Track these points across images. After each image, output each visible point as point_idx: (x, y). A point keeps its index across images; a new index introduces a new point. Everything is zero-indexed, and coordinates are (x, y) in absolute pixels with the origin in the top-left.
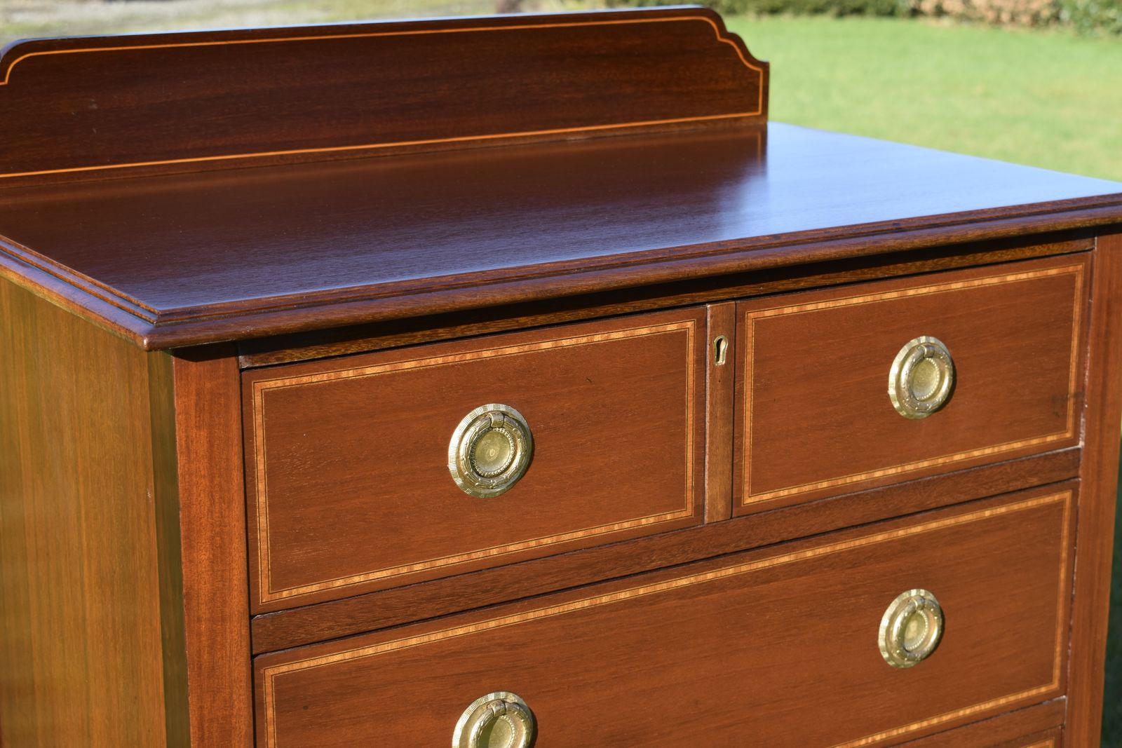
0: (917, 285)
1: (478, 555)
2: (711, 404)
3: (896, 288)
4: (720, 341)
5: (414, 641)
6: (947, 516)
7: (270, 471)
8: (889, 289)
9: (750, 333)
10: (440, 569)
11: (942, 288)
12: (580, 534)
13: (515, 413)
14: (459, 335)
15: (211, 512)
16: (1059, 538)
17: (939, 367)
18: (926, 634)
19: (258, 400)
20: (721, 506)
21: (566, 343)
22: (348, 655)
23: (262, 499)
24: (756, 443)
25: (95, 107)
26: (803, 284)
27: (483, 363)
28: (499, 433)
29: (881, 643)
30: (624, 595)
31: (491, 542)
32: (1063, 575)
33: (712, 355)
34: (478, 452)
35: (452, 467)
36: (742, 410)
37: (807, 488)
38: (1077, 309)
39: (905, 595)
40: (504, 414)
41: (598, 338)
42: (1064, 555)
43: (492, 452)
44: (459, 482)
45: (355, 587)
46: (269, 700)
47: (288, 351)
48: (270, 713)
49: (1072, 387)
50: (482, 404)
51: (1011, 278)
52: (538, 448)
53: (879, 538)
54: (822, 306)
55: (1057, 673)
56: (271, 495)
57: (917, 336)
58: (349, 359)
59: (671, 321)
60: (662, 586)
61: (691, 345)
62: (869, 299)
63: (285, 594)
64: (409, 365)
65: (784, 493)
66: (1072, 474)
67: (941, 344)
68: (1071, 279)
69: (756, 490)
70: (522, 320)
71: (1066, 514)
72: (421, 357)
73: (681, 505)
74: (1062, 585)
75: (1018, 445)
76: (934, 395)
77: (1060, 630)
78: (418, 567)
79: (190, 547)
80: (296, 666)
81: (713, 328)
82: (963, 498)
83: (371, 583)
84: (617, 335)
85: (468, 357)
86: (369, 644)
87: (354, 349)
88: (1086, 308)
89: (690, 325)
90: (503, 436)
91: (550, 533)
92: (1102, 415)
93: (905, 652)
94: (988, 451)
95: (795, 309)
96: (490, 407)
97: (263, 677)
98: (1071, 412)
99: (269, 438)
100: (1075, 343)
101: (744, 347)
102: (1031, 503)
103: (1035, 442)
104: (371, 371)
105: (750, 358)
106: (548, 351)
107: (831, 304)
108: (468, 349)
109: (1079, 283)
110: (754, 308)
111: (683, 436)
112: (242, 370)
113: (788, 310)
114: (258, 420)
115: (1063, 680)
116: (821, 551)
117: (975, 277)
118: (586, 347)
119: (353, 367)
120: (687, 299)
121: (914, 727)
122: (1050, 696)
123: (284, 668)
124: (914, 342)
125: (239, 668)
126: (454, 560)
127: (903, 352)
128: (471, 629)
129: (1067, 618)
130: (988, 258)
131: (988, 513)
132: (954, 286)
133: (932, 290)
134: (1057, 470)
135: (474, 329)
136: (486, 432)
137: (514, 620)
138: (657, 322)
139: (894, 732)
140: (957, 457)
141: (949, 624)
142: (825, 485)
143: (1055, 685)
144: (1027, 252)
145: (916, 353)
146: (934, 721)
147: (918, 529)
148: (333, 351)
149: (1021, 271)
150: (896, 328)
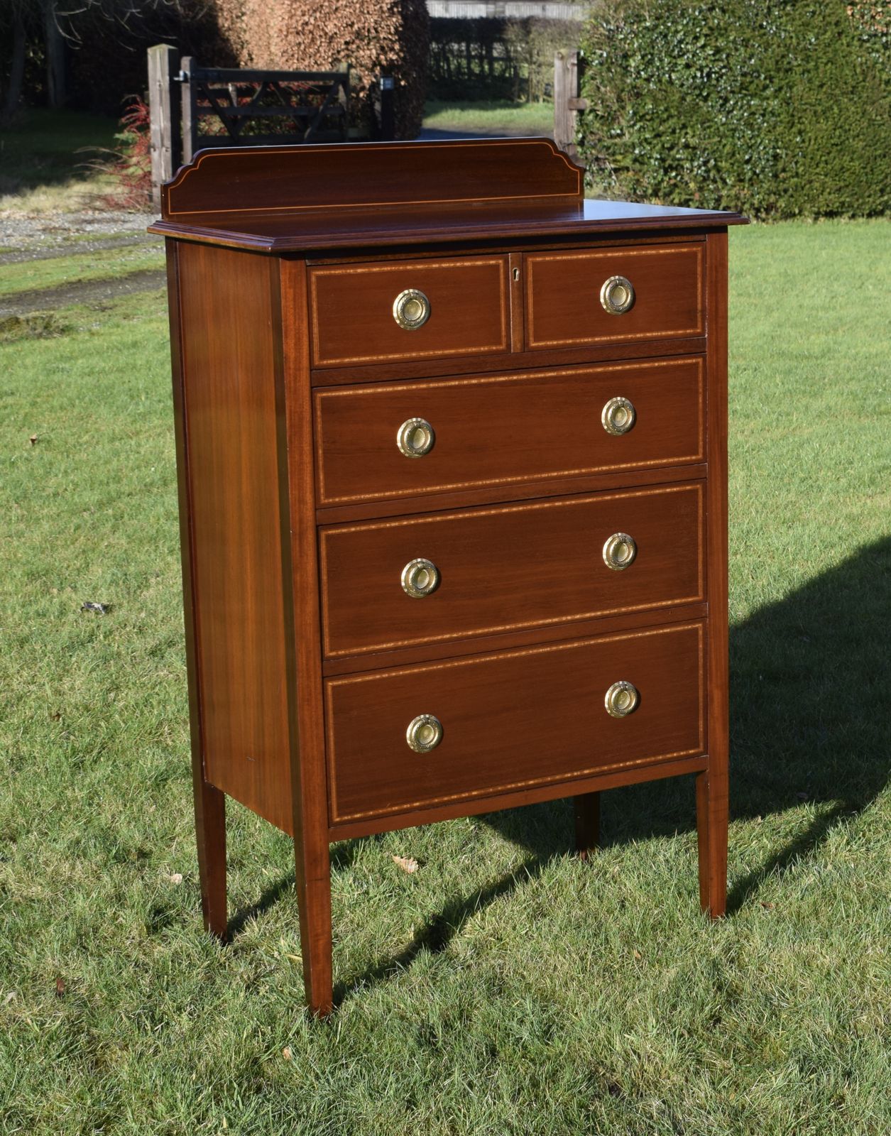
0: (612, 252)
1: (407, 355)
2: (512, 298)
3: (602, 252)
4: (515, 271)
5: (380, 390)
6: (635, 363)
7: (318, 309)
8: (598, 252)
9: (530, 267)
10: (391, 359)
11: (626, 253)
12: (452, 351)
13: (422, 294)
14: (397, 258)
15: (295, 323)
16: (697, 381)
17: (626, 290)
18: (626, 419)
19: (313, 279)
20: (519, 346)
21: (444, 265)
22: (351, 392)
23: (315, 321)
24: (535, 318)
25: (238, 181)
26: (555, 247)
27: (407, 271)
28: (415, 302)
29: (603, 421)
30: (474, 381)
31: (412, 350)
32: (700, 400)
33: (511, 276)
34: (406, 310)
35: (395, 315)
36: (527, 302)
37: (561, 342)
38: (699, 269)
39: (614, 399)
40: (416, 294)
41: (458, 264)
42: (701, 390)
43: (412, 310)
44: (398, 322)
45: (354, 363)
46: (319, 407)
47: (325, 260)
48: (319, 413)
49: (699, 307)
50: (408, 289)
51: (661, 252)
52: (432, 310)
53: (599, 370)
54: (564, 258)
55: (701, 450)
56: (319, 320)
57: (614, 276)
58: (349, 265)
59: (492, 259)
60: (492, 380)
61: (502, 271)
62: (588, 256)
63: (325, 362)
64: (375, 269)
65: (549, 343)
66: (702, 350)
67: (627, 280)
68: (695, 254)
69: (535, 341)
70: (425, 254)
71: (700, 369)
72: (381, 266)
73: (500, 344)
74: (701, 405)
75: (670, 333)
76: (624, 304)
77: (701, 428)
78: (381, 357)
79: (286, 337)
80: (330, 394)
81: (512, 264)
82: (642, 355)
83: (361, 362)
84: (467, 264)
85: (401, 268)
86: (360, 389)
87: (352, 261)
88: (704, 269)
89: (501, 261)
90: (417, 303)
91: (439, 349)
92: (717, 323)
93: (614, 425)
94: (654, 334)
95: (551, 258)
96: (411, 291)
97: (316, 397)
98: (699, 319)
99: (318, 296)
100: (699, 285)
101: (527, 274)
102: (680, 362)
103: (680, 332)
104: (359, 271)
105: (530, 279)
106: (436, 269)
107: (569, 257)
108: (401, 265)
109: (699, 256)
110: (531, 256)
111: (500, 311)
112: (307, 266)
113: (547, 259)
114: (314, 287)
115: (704, 454)
116: (570, 372)
117: (643, 249)
118: (453, 268)
119: (352, 268)
120: (499, 250)
121: (623, 466)
122: (698, 462)
123: (325, 395)
124: (612, 278)
125: (306, 393)
126: (396, 356)
127: (607, 282)
128: (405, 388)
129: (705, 422)
130: (649, 241)
131: (656, 364)
132: (631, 253)
133: (621, 254)
134: (694, 347)
135: (403, 256)
136: (409, 301)
137: (424, 386)
138: (486, 260)
139: (613, 467)
140: (638, 335)
141: (638, 417)
142: (570, 341)
143: (700, 456)
144: (670, 239)
145: (613, 283)
146: (634, 465)
147: (619, 368)
148: (344, 261)
149: (668, 248)
150: (602, 271)
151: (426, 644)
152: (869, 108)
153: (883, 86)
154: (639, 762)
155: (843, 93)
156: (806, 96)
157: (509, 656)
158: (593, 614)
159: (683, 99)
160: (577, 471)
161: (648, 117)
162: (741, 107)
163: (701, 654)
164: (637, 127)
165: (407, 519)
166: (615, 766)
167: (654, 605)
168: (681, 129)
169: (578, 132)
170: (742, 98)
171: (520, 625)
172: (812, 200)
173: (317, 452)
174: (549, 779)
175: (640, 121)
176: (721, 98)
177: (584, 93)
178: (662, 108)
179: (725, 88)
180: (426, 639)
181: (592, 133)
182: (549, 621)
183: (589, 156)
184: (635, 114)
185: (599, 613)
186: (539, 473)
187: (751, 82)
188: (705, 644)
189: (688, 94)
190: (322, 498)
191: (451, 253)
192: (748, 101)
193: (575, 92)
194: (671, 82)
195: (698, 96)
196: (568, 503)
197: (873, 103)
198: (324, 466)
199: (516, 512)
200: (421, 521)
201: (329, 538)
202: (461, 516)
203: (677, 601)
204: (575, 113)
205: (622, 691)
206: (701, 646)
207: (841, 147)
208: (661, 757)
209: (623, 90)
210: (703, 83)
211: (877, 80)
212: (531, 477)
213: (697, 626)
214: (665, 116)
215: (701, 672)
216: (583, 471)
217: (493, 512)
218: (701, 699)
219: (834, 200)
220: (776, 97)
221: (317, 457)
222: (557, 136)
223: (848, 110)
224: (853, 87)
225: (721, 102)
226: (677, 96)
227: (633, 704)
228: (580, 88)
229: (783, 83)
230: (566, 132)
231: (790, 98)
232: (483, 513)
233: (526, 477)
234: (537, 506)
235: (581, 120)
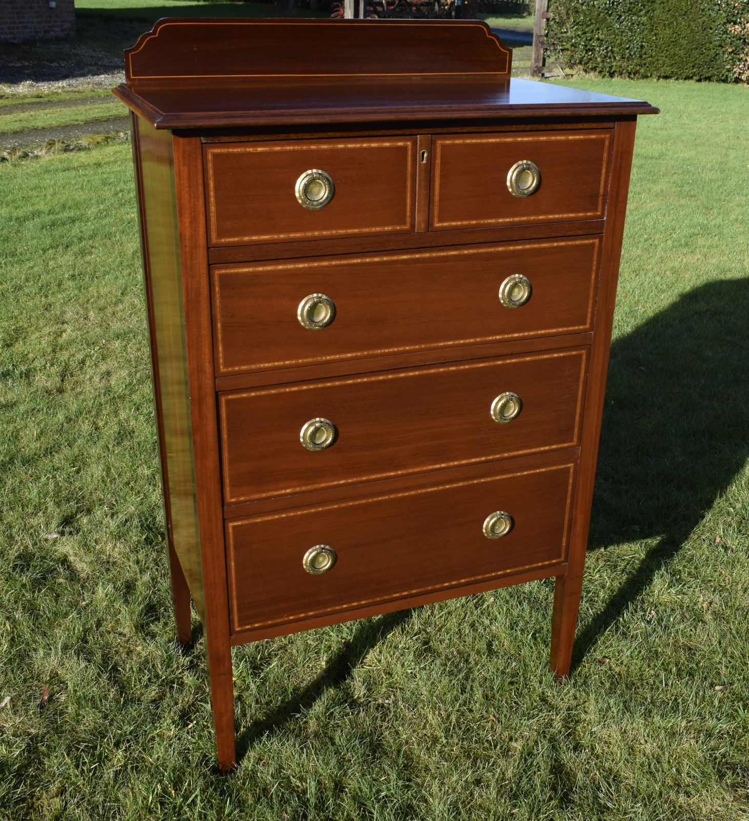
0: (522, 136)
1: (309, 234)
2: (419, 180)
3: (512, 137)
4: (423, 153)
5: (280, 267)
6: (535, 243)
7: (216, 188)
8: (508, 137)
9: (439, 150)
10: (292, 238)
11: (535, 139)
12: (356, 231)
13: (326, 174)
14: (300, 137)
15: (190, 202)
16: (592, 260)
17: (532, 174)
18: (521, 294)
19: (210, 157)
20: (423, 226)
21: (350, 146)
22: (251, 269)
23: (212, 199)
24: (440, 200)
25: (196, 49)
26: (465, 130)
27: (312, 151)
28: (318, 182)
29: (500, 296)
30: (376, 259)
31: (314, 229)
32: (593, 277)
33: (419, 158)
34: (309, 190)
35: (297, 195)
36: (434, 184)
37: (465, 223)
38: (605, 155)
39: (513, 276)
40: (320, 174)
41: (365, 145)
42: (594, 268)
43: (316, 190)
44: (300, 201)
45: (254, 241)
46: (217, 283)
47: (223, 137)
48: (217, 289)
49: (602, 191)
50: (311, 169)
51: (571, 138)
52: (337, 191)
53: (500, 249)
54: (474, 141)
55: (589, 321)
56: (216, 198)
57: (522, 160)
58: (250, 143)
59: (400, 141)
60: (395, 258)
61: (410, 152)
62: (498, 140)
63: (223, 240)
64: (277, 149)
65: (454, 224)
66: (599, 231)
67: (534, 165)
68: (603, 141)
69: (440, 221)
70: (330, 134)
71: (596, 249)
72: (283, 145)
73: (404, 223)
74: (593, 281)
75: (572, 215)
76: (529, 187)
77: (591, 302)
78: (282, 236)
79: (181, 216)
80: (228, 271)
81: (420, 146)
82: (543, 236)
83: (261, 241)
84: (374, 145)
85: (304, 148)
86: (260, 266)
88: (610, 155)
89: (409, 143)
90: (320, 183)
91: (342, 228)
92: (616, 207)
93: (511, 300)
94: (556, 216)
95: (461, 141)
96: (315, 171)
97: (214, 274)
98: (600, 203)
99: (215, 173)
100: (604, 171)
101: (435, 156)
102: (578, 242)
103: (581, 214)
104: (260, 149)
105: (438, 161)
106: (341, 149)
107: (479, 141)
108: (304, 144)
109: (607, 143)
110: (440, 139)
111: (405, 193)
112: (202, 144)
113: (457, 142)
114: (210, 165)
115: (592, 324)
116: (471, 251)
117: (553, 135)
118: (359, 149)
119: (252, 147)
120: (408, 132)
121: (516, 335)
122: (585, 331)
123: (223, 271)
124: (520, 162)
125: (203, 269)
126: (298, 235)
127: (514, 166)
128: (306, 265)
129: (595, 296)
130: (559, 127)
131: (555, 244)
132: (541, 138)
133: (531, 139)
134: (592, 229)
135: (307, 136)
136: (312, 181)
137: (326, 263)
138: (392, 141)
139: (506, 336)
140: (541, 217)
141: (534, 292)
142: (474, 222)
143: (588, 326)
144: (580, 126)
145: (520, 168)
146: (526, 334)
147: (520, 247)
148: (243, 139)
149: (576, 134)
150: (511, 155)
151: (323, 489)
152: (692, 23)
153: (700, 12)
154: (508, 571)
155: (680, 15)
156: (661, 15)
157: (400, 495)
158: (478, 460)
159: (599, 15)
160: (472, 340)
161: (580, 23)
162: (628, 20)
163: (570, 488)
164: (574, 29)
165: (306, 384)
166: (488, 575)
167: (533, 450)
168: (596, 30)
169: (545, 30)
170: (629, 16)
171: (411, 471)
172: (657, 69)
173: (216, 326)
174: (430, 588)
175: (576, 25)
176: (618, 15)
177: (550, 10)
178: (588, 19)
179: (621, 10)
180: (322, 485)
181: (552, 30)
182: (438, 466)
183: (550, 42)
184: (574, 21)
185: (483, 459)
186: (435, 342)
187: (634, 7)
188: (575, 479)
189: (601, 12)
190: (222, 367)
191: (358, 134)
192: (631, 17)
193: (546, 9)
194: (594, 6)
195: (606, 13)
196: (462, 367)
197: (694, 21)
198: (223, 338)
199: (412, 376)
200: (320, 386)
201: (228, 402)
202: (359, 380)
203: (554, 447)
204: (545, 20)
205: (498, 519)
206: (571, 481)
207: (675, 43)
208: (527, 567)
209: (569, 9)
210: (610, 7)
211: (698, 9)
212: (428, 345)
213: (569, 465)
214: (589, 23)
215: (568, 501)
216: (478, 340)
217: (390, 377)
218: (566, 522)
219: (668, 70)
220: (645, 16)
221: (216, 330)
222: (535, 32)
223: (681, 24)
224: (685, 12)
225: (618, 17)
226: (596, 13)
227: (507, 530)
228: (548, 7)
229: (650, 8)
230: (540, 29)
231: (653, 16)
232: (381, 378)
233: (423, 346)
234: (433, 371)
235: (547, 24)
